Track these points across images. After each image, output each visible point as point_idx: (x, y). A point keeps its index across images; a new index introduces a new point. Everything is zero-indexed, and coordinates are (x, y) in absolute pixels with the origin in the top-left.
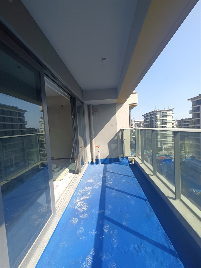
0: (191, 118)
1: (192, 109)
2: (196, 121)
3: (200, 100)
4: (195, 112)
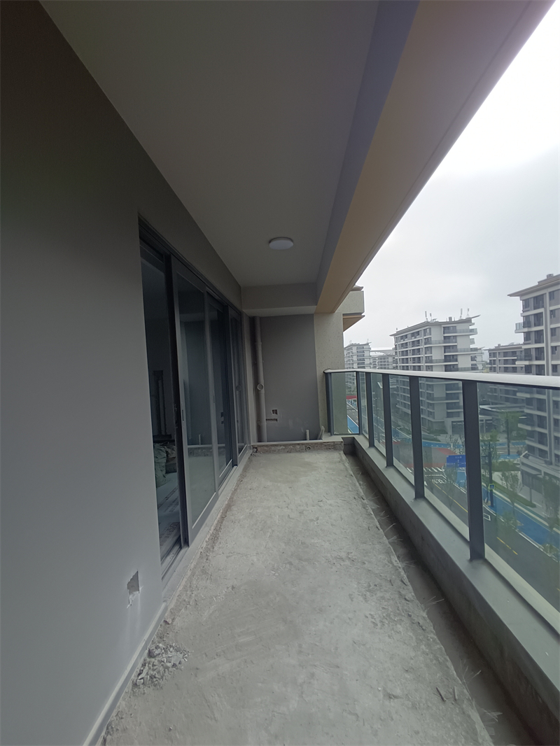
0: (519, 344)
2: (533, 353)
3: (543, 295)
4: (529, 327)
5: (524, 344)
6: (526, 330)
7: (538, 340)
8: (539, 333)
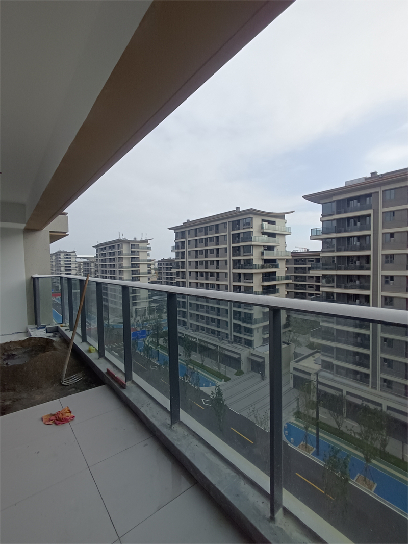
0: (173, 259)
1: (174, 244)
2: (180, 264)
3: (185, 231)
4: (178, 249)
5: (176, 259)
6: (177, 250)
7: (183, 257)
8: (183, 253)
